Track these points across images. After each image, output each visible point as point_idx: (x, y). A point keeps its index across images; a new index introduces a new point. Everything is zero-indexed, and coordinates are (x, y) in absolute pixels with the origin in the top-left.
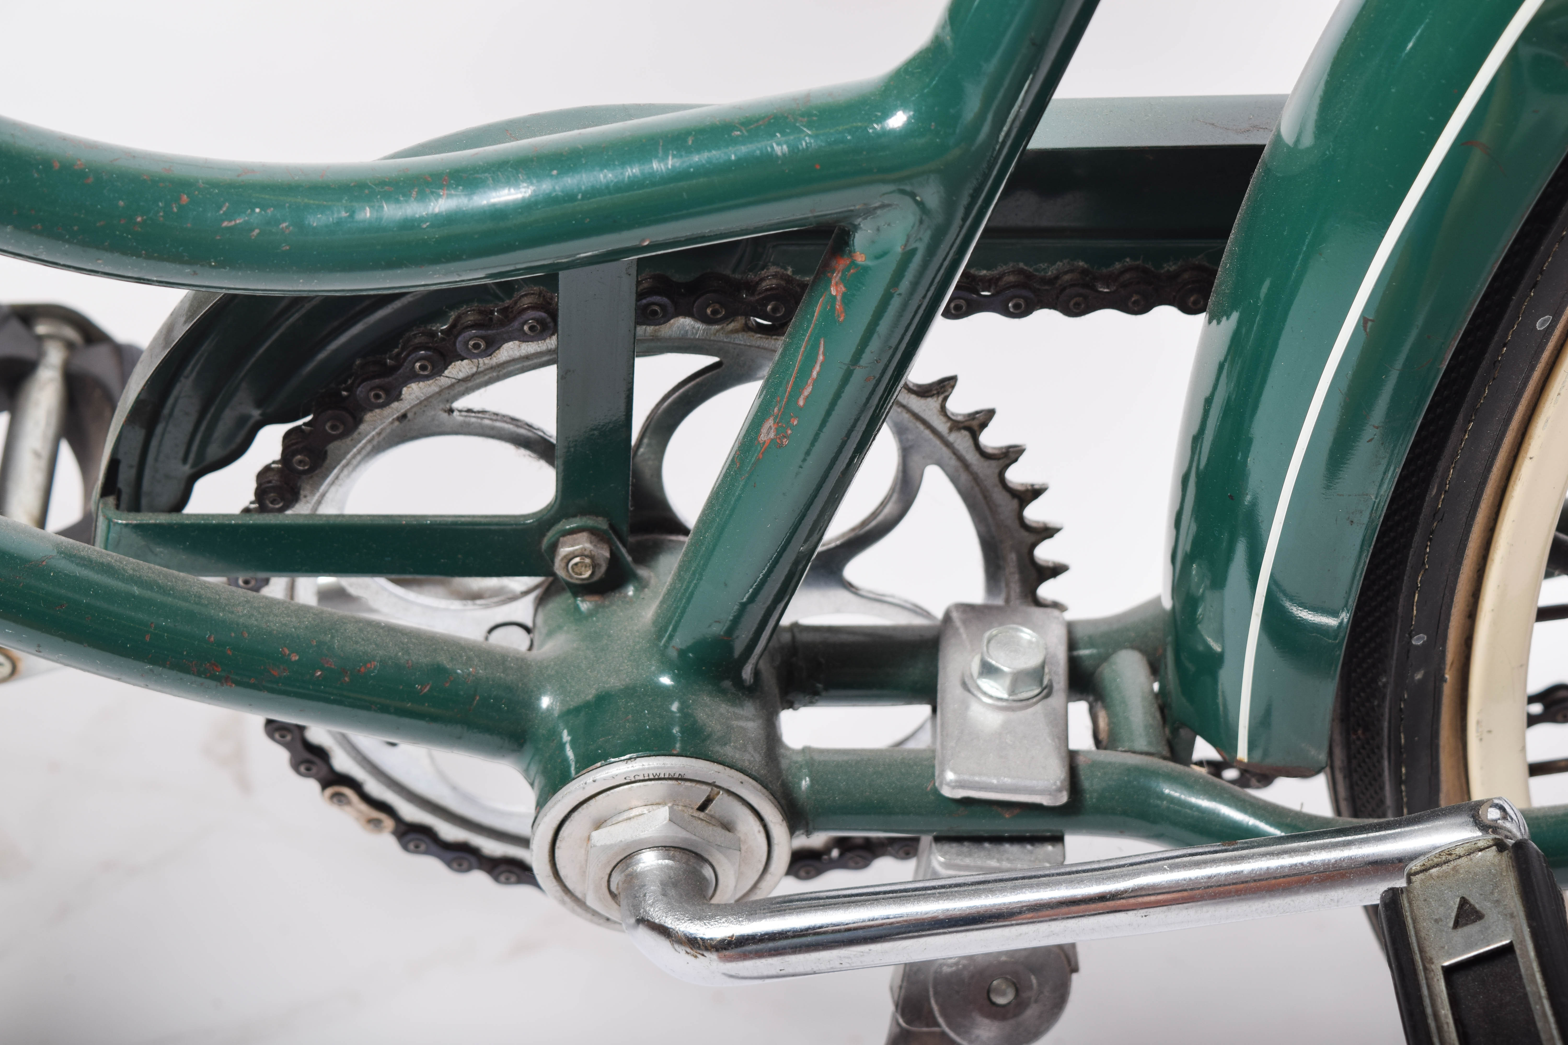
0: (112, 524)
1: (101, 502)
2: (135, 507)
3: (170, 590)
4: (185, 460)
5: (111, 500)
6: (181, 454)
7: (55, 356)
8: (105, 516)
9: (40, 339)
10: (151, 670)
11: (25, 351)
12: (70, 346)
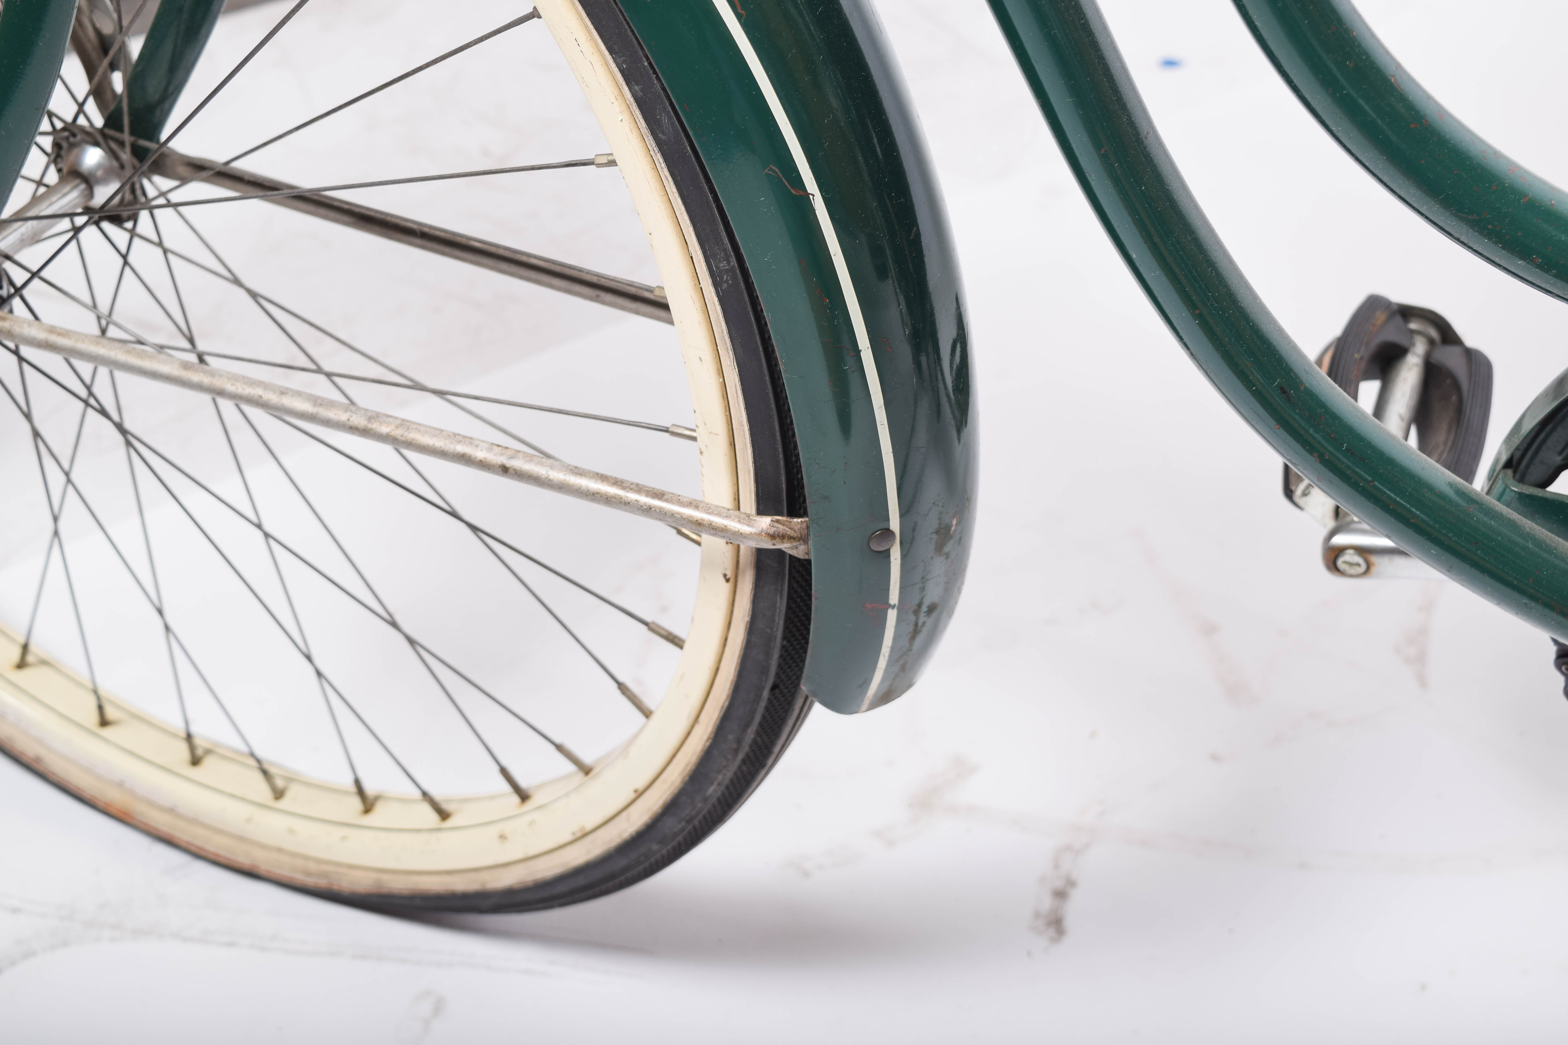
0: (1508, 490)
1: (1503, 472)
2: (1521, 480)
3: (1554, 549)
4: (1560, 453)
5: (1510, 472)
6: (1560, 448)
7: (1420, 348)
8: (1504, 483)
9: (1413, 332)
10: (1526, 604)
11: (1401, 340)
12: (1431, 342)
